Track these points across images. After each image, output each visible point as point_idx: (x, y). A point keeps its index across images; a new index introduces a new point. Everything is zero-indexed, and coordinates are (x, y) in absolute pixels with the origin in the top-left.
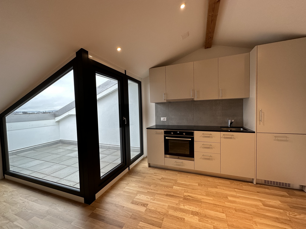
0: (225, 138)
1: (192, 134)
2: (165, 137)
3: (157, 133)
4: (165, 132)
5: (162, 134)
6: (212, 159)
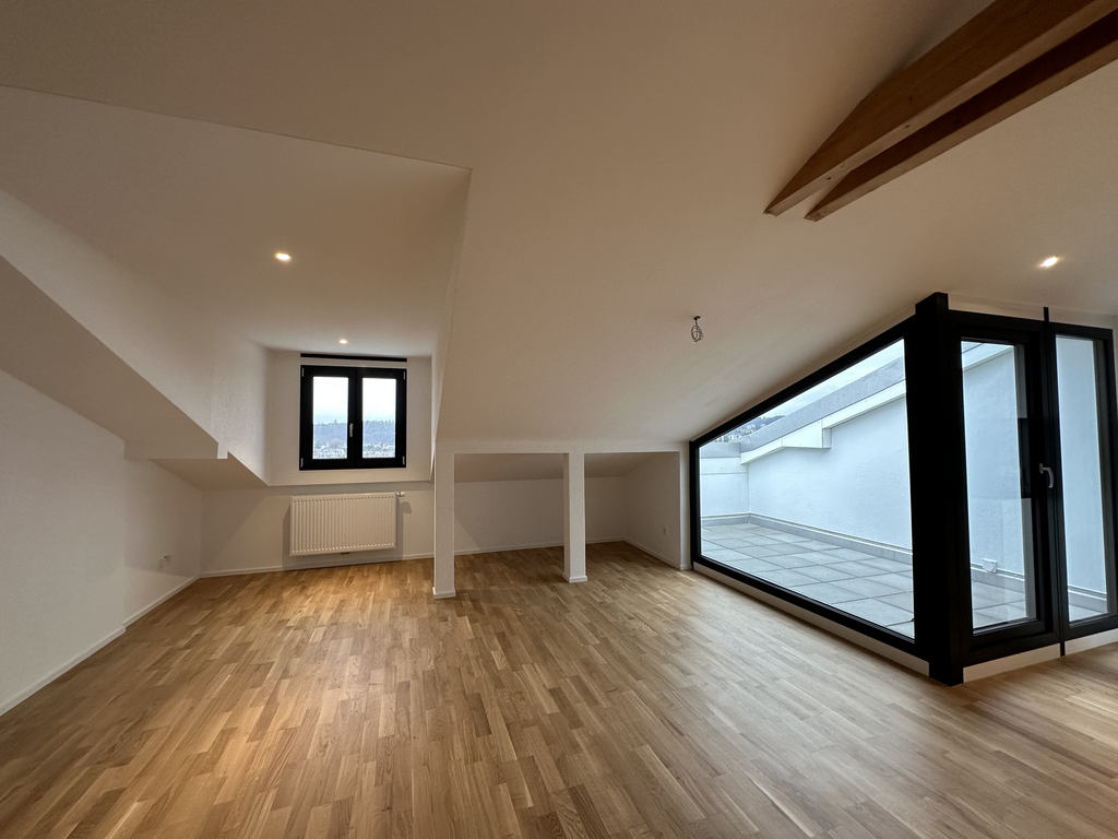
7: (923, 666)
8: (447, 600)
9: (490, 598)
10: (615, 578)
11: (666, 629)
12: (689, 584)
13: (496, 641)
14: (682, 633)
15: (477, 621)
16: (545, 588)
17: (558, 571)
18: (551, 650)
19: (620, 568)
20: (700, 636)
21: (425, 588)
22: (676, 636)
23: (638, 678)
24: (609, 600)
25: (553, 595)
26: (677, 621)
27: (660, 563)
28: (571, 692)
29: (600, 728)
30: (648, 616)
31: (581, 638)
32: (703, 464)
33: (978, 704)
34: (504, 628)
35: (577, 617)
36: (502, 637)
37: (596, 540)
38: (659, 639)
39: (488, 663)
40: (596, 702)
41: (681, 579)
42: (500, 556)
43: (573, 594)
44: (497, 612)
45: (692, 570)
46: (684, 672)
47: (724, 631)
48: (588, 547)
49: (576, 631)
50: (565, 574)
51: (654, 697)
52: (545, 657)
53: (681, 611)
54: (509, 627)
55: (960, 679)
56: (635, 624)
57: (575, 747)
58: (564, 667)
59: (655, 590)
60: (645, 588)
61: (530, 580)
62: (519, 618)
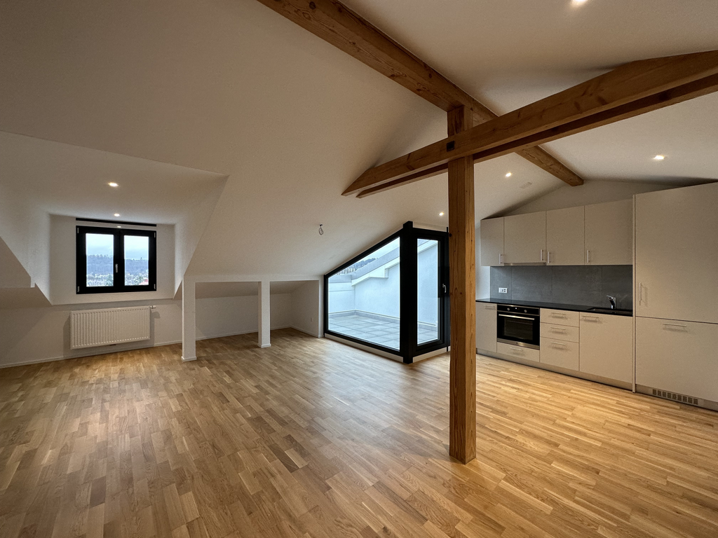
0: (585, 320)
1: (537, 312)
2: (498, 313)
3: (487, 308)
4: (499, 308)
5: (494, 309)
6: (567, 350)
7: (401, 359)
8: (192, 362)
9: (217, 358)
10: (286, 344)
11: (308, 360)
12: (322, 343)
13: (225, 374)
14: (315, 361)
15: (212, 368)
16: (248, 351)
17: (255, 343)
18: (254, 373)
19: (288, 339)
20: (322, 361)
21: (176, 357)
22: (313, 362)
23: (294, 377)
24: (282, 353)
25: (253, 353)
26: (314, 357)
27: (308, 336)
28: (264, 385)
29: (278, 393)
30: (301, 357)
31: (269, 368)
32: (330, 286)
33: (415, 368)
34: (228, 369)
35: (266, 360)
36: (228, 372)
37: (275, 328)
38: (305, 364)
39: (223, 382)
40: (276, 387)
41: (319, 342)
42: (220, 340)
43: (263, 352)
44: (223, 363)
45: (324, 337)
46: (314, 373)
47: (334, 358)
48: (272, 332)
49: (266, 365)
50: (258, 344)
51: (301, 382)
52: (251, 376)
53: (316, 353)
54: (231, 368)
55: (412, 362)
56: (294, 360)
57: (267, 400)
58: (261, 379)
59: (304, 346)
60: (300, 346)
61: (239, 349)
62: (236, 364)
